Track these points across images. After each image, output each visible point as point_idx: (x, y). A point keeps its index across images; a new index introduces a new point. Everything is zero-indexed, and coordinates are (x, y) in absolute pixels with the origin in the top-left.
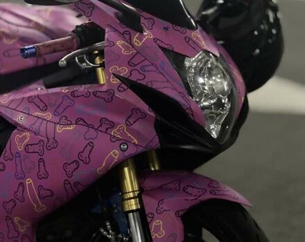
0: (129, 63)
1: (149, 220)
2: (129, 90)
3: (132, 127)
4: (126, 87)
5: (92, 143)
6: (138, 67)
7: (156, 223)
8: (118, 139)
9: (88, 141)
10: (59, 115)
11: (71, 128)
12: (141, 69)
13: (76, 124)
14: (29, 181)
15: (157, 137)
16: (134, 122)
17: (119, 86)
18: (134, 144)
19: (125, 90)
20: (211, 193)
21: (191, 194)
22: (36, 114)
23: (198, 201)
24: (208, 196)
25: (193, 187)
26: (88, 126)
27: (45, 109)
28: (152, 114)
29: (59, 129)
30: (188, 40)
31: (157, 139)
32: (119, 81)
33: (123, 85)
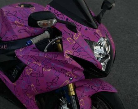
0: (73, 48)
1: (79, 99)
2: (73, 60)
3: (74, 73)
4: (72, 59)
5: (58, 77)
6: (77, 50)
7: (81, 100)
8: (68, 76)
9: (56, 76)
10: (44, 64)
11: (49, 70)
12: (78, 51)
13: (51, 69)
14: (32, 85)
15: (84, 76)
16: (75, 71)
17: (69, 59)
18: (75, 78)
19: (72, 60)
20: (102, 89)
21: (94, 90)
22: (34, 62)
23: (97, 92)
24: (101, 90)
25: (95, 87)
26: (56, 70)
27: (38, 61)
28: (83, 69)
29: (44, 70)
30: (95, 34)
31: (84, 77)
32: (69, 57)
33: (71, 59)
